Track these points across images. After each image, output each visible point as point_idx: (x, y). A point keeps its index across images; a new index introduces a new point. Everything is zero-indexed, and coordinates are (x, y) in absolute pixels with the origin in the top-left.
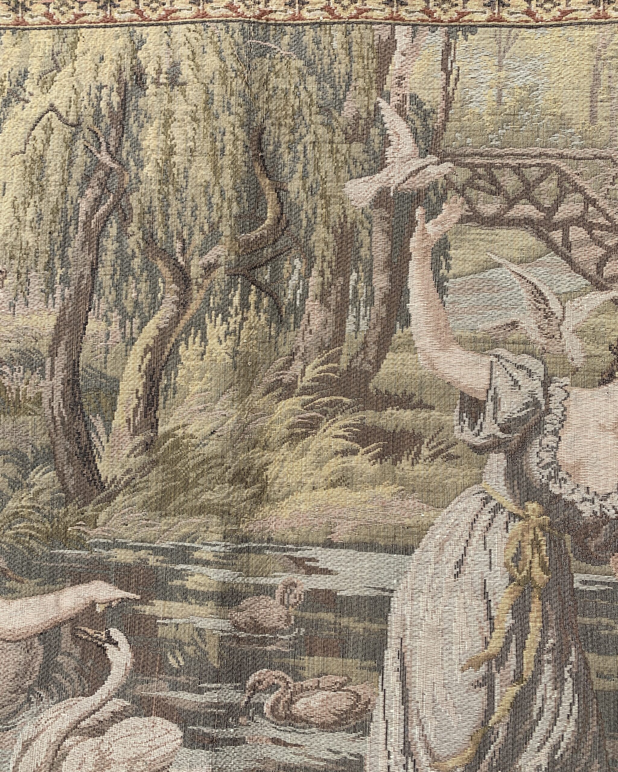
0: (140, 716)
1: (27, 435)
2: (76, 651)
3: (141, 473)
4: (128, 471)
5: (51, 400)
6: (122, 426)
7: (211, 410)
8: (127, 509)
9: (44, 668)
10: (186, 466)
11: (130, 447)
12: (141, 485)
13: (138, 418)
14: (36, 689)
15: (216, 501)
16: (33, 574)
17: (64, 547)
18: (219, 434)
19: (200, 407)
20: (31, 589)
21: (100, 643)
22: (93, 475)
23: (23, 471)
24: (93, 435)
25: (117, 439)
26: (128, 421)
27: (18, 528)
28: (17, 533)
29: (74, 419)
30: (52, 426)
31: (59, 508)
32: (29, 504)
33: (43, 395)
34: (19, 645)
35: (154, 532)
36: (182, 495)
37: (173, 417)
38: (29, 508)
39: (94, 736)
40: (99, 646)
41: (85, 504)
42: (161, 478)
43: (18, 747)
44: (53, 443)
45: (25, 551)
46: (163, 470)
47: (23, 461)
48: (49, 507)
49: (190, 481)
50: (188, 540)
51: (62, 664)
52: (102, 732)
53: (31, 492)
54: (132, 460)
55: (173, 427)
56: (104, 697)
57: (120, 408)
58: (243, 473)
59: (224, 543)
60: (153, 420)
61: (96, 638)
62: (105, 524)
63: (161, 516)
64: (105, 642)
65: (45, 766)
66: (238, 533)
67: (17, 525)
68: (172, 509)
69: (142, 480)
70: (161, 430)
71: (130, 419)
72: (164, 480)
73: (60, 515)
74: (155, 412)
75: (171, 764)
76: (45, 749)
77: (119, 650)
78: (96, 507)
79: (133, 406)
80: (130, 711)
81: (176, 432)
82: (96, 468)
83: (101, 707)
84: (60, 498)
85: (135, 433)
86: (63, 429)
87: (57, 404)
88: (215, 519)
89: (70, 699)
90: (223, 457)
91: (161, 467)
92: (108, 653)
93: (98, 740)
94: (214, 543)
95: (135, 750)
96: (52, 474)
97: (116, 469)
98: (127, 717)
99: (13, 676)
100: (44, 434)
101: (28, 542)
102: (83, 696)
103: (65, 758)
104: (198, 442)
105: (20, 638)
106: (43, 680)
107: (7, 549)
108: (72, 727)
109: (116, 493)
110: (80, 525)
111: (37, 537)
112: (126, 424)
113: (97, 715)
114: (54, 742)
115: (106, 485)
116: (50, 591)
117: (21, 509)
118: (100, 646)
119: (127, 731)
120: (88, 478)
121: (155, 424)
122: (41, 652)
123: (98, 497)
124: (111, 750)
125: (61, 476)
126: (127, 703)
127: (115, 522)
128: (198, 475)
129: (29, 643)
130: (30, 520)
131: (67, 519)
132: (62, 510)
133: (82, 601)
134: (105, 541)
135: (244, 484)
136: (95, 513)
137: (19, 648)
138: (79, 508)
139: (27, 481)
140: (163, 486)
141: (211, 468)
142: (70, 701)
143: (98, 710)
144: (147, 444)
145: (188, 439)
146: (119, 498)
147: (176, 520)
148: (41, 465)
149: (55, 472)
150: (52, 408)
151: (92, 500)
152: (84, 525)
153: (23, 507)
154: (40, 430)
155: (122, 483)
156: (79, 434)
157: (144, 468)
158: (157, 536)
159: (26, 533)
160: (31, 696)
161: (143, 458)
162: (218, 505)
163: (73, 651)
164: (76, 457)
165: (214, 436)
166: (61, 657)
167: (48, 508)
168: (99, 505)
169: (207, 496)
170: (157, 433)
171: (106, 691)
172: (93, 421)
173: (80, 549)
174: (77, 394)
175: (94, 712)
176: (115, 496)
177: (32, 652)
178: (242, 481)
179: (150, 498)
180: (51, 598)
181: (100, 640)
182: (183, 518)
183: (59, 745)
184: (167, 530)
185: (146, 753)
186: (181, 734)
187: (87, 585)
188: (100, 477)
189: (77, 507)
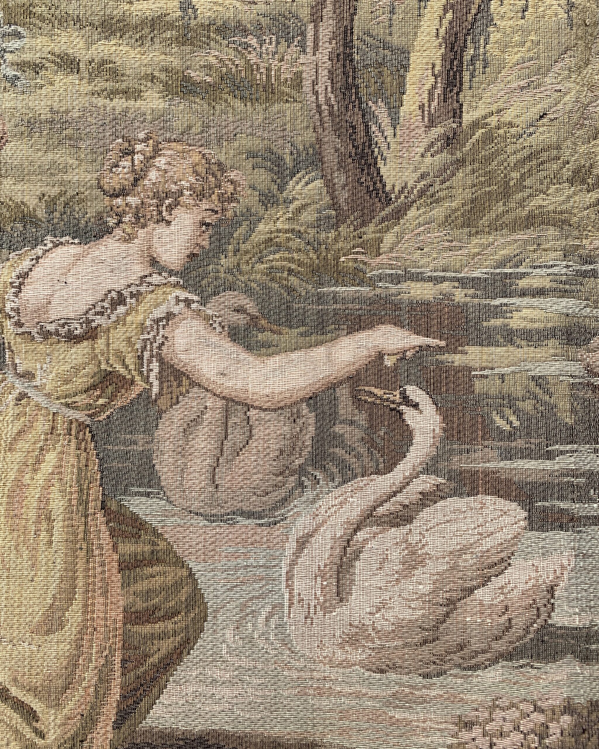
0: (461, 495)
1: (284, 130)
2: (362, 418)
3: (442, 178)
4: (423, 176)
5: (315, 83)
6: (414, 113)
7: (539, 85)
8: (422, 228)
9: (318, 441)
10: (506, 164)
11: (426, 142)
12: (441, 194)
13: (435, 103)
14: (310, 469)
15: (551, 208)
16: (296, 320)
17: (336, 285)
18: (552, 117)
19: (522, 83)
20: (293, 341)
21: (392, 406)
22: (375, 183)
23: (279, 180)
24: (374, 128)
25: (407, 132)
26: (421, 107)
27: (272, 261)
28: (272, 268)
29: (347, 107)
30: (317, 116)
31: (327, 230)
32: (287, 227)
33: (304, 75)
34: (281, 414)
35: (460, 257)
36: (501, 203)
37: (483, 100)
38: (287, 231)
39: (398, 525)
40: (392, 410)
41: (364, 224)
42: (469, 182)
43: (291, 546)
44: (319, 141)
45: (283, 291)
46: (473, 171)
47: (278, 166)
48: (315, 230)
49: (512, 183)
50: (508, 264)
51: (342, 435)
52: (409, 520)
53: (290, 210)
54: (428, 160)
55: (483, 113)
56: (407, 474)
57: (410, 89)
58: (584, 171)
59: (565, 263)
60: (456, 105)
61: (387, 400)
62: (391, 250)
63: (470, 235)
64: (400, 404)
65: (331, 568)
66: (581, 251)
67: (271, 257)
68: (486, 224)
69: (444, 186)
70: (467, 118)
71: (423, 105)
72: (474, 186)
73: (329, 240)
74: (458, 94)
75: (513, 554)
76: (329, 547)
77: (421, 412)
78: (380, 227)
79: (428, 86)
80: (447, 490)
81: (488, 120)
82: (378, 173)
83: (404, 487)
84: (329, 217)
85: (432, 124)
86: (333, 121)
87: (324, 88)
88: (552, 231)
89: (359, 479)
90: (558, 148)
91: (470, 168)
92: (406, 417)
93: (404, 530)
94: (551, 263)
95: (459, 539)
96: (319, 183)
97: (406, 174)
98: (442, 498)
99: (277, 453)
100: (308, 127)
101: (286, 279)
102: (376, 473)
103: (358, 556)
104: (521, 132)
105: (282, 404)
106: (319, 457)
107: (258, 289)
108: (365, 515)
109: (407, 207)
110: (357, 253)
111: (299, 272)
112: (419, 112)
113: (399, 498)
114: (341, 537)
115: (393, 196)
116: (318, 344)
117: (276, 234)
118: (394, 409)
119: (444, 516)
120: (368, 187)
121: (458, 111)
122: (312, 421)
123: (383, 213)
124: (424, 542)
125: (330, 185)
126: (441, 480)
127: (406, 245)
128: (523, 175)
129: (295, 410)
130: (289, 249)
131: (340, 245)
132: (332, 234)
133: (365, 353)
134: (393, 272)
135: (586, 185)
136: (378, 235)
137: (282, 418)
138: (355, 230)
139: (284, 194)
140: (473, 194)
141: (542, 163)
142: (361, 481)
143: (400, 491)
144: (448, 138)
145: (506, 129)
146: (412, 213)
147: (491, 239)
148: (303, 172)
149: (322, 181)
150: (316, 93)
151: (374, 218)
152: (363, 253)
153: (279, 231)
154: (302, 122)
155: (415, 191)
156: (354, 127)
157: (445, 170)
158: (464, 262)
159: (283, 267)
160: (303, 478)
161: (444, 157)
162: (555, 212)
163: (356, 418)
164: (350, 160)
165: (545, 120)
166: (342, 426)
167: (312, 232)
168: (383, 225)
169: (538, 201)
170: (460, 123)
171: (409, 465)
172: (373, 108)
173: (358, 285)
174: (351, 74)
175: (395, 494)
176: (406, 210)
177: (300, 422)
178: (583, 181)
179: (456, 210)
180: (320, 351)
181: (393, 402)
182: (502, 235)
183: (348, 541)
184: (479, 254)
185: (475, 543)
186: (525, 514)
187: (370, 332)
188: (384, 186)
189: (352, 228)
